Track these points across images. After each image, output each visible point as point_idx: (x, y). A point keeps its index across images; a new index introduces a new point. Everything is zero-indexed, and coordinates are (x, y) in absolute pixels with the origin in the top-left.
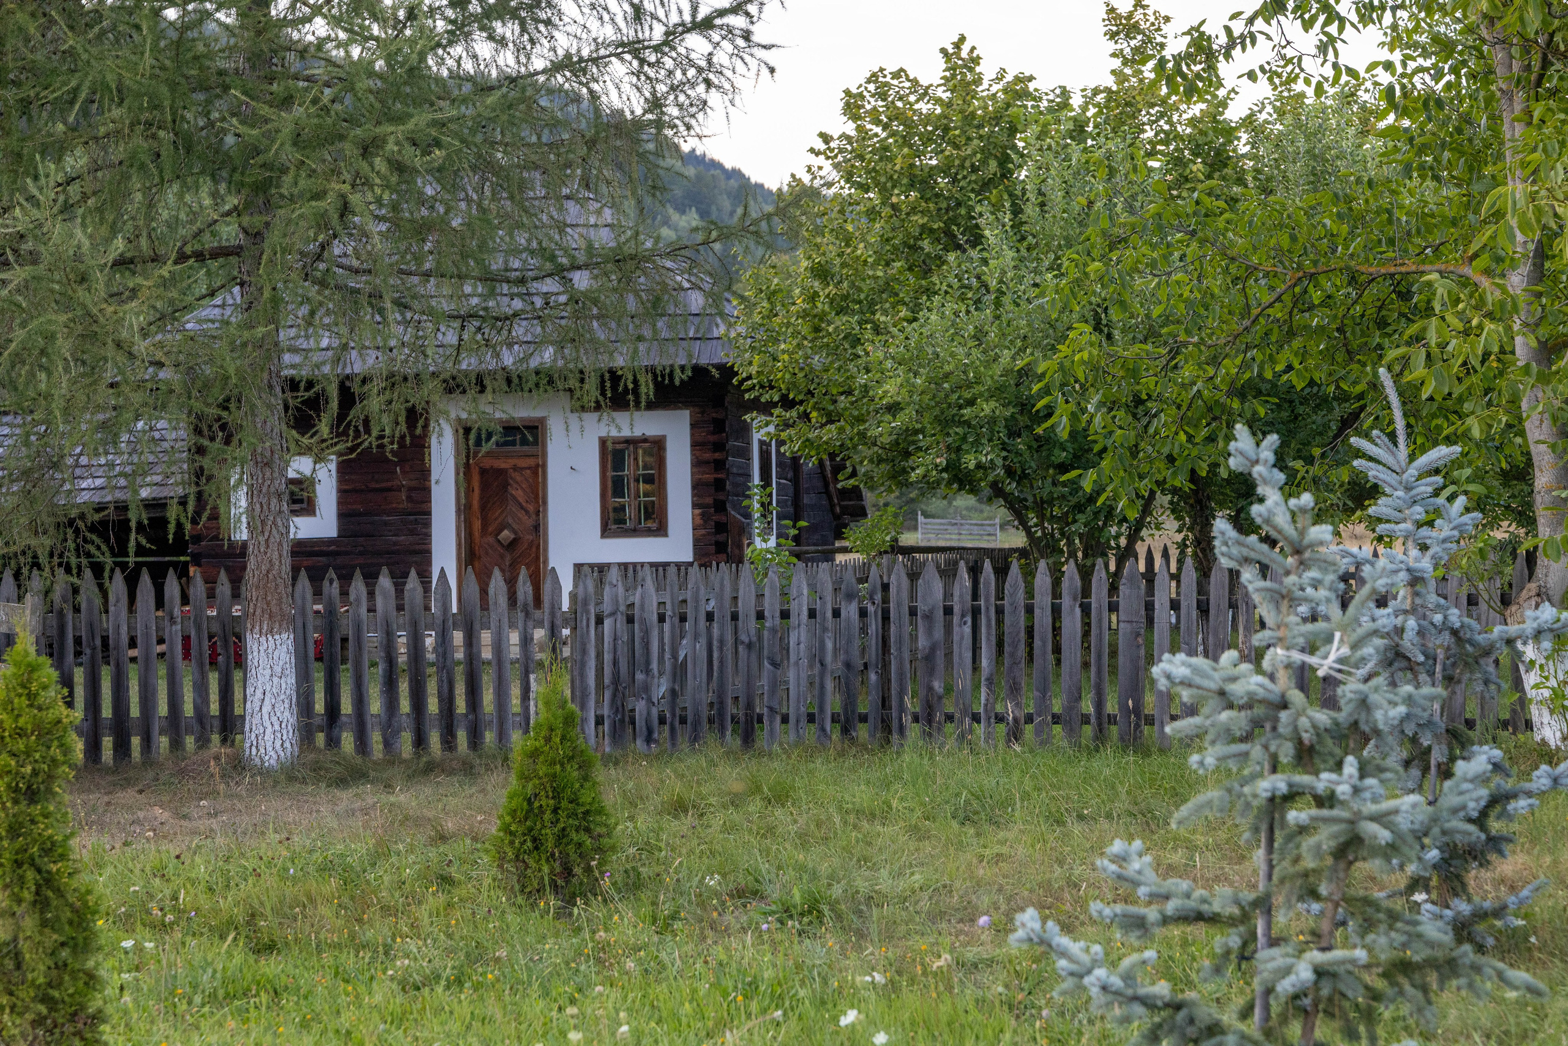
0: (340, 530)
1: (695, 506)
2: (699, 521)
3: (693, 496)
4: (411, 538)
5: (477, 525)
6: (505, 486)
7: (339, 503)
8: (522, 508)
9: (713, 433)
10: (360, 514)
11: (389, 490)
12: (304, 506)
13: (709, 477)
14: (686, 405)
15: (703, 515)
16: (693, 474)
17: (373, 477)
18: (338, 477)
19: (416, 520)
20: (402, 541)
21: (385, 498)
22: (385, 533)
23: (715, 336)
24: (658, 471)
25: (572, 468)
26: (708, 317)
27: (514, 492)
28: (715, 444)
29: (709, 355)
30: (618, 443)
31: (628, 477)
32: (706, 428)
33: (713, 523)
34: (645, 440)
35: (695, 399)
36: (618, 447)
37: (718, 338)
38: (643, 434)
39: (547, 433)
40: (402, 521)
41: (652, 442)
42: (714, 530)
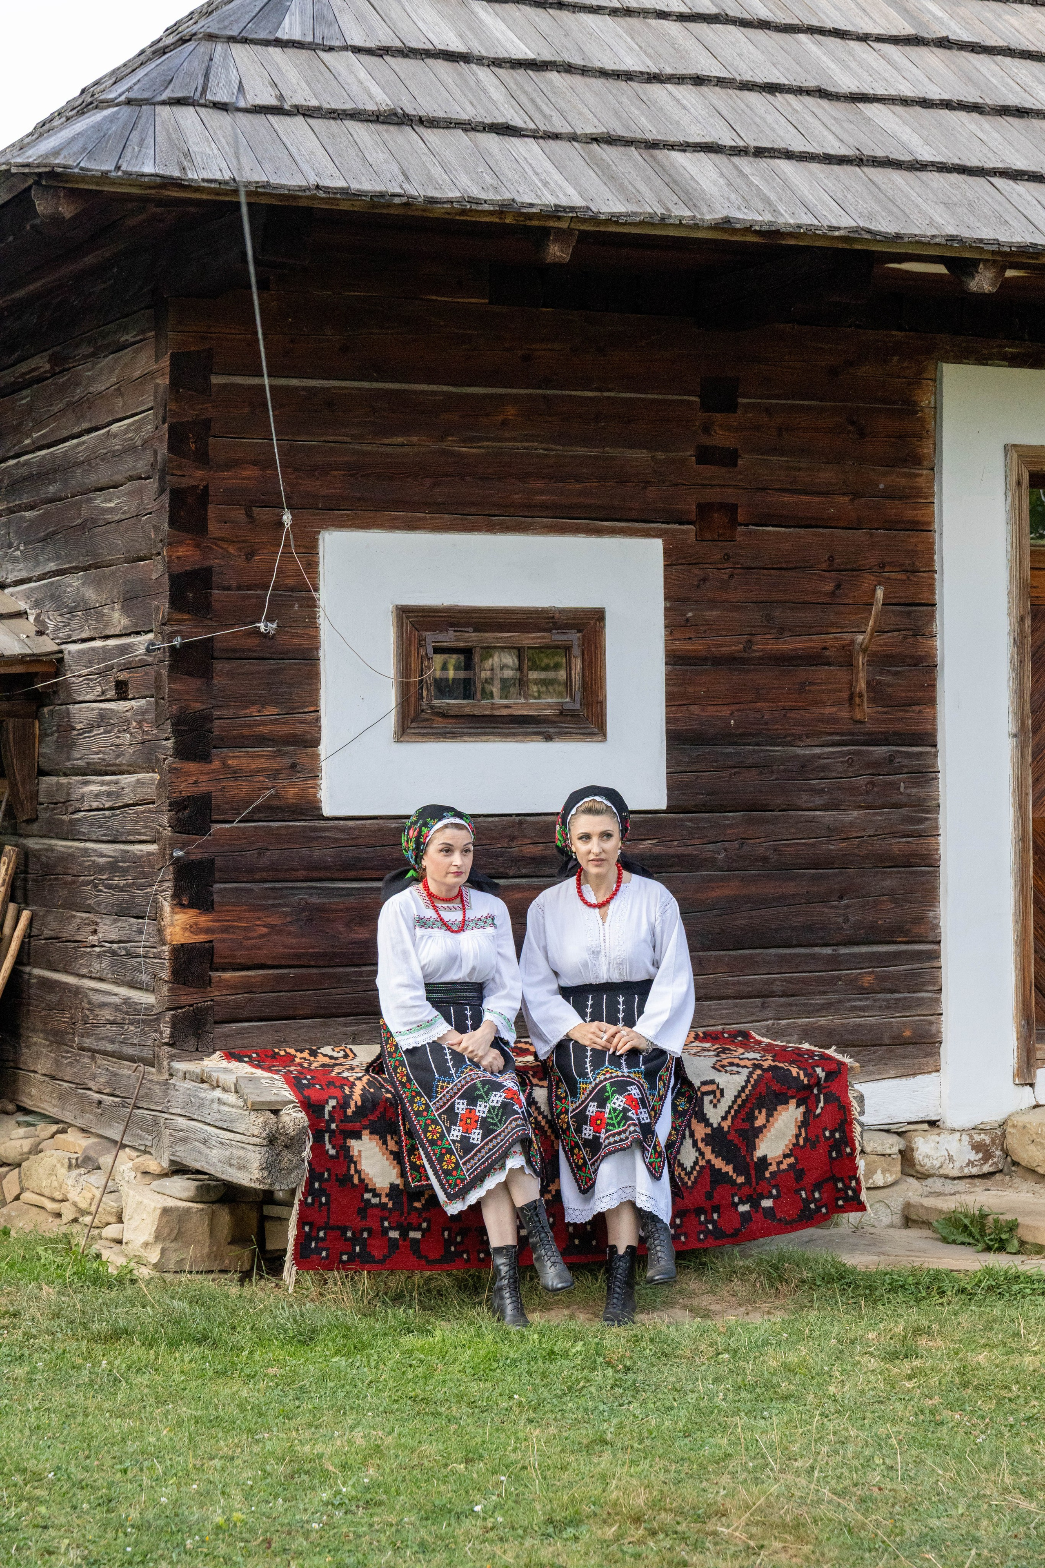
0: (672, 788)
4: (879, 817)
7: (671, 698)
10: (728, 737)
11: (815, 659)
12: (572, 703)
17: (768, 617)
18: (669, 612)
19: (891, 759)
20: (852, 824)
21: (802, 685)
22: (804, 799)
40: (852, 763)
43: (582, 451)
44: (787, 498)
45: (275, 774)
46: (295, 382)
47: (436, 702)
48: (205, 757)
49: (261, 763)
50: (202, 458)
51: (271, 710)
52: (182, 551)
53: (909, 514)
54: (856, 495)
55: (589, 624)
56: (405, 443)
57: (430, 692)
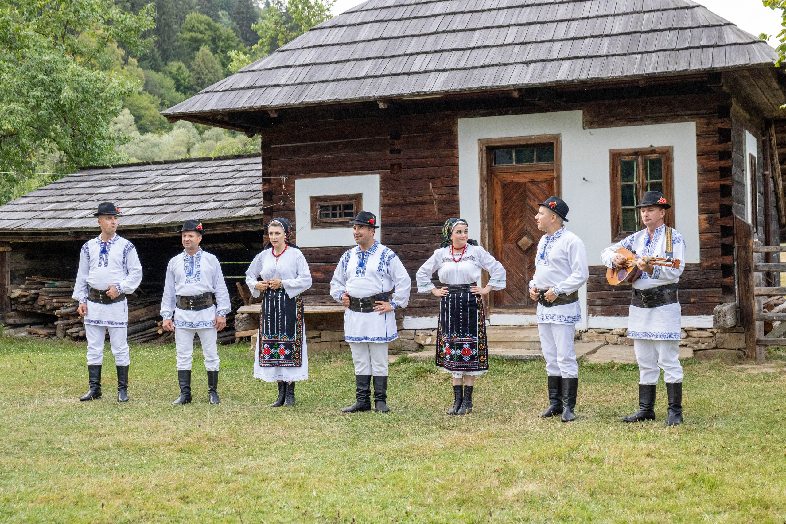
0: (383, 238)
1: (701, 211)
2: (705, 225)
3: (700, 202)
5: (500, 233)
6: (524, 198)
9: (720, 142)
10: (400, 225)
11: (424, 203)
13: (715, 184)
14: (692, 117)
15: (709, 220)
16: (699, 182)
17: (410, 193)
18: (381, 193)
21: (420, 210)
22: (421, 240)
23: (727, 43)
24: (665, 181)
25: (584, 179)
26: (718, 28)
27: (531, 203)
28: (720, 152)
29: (723, 60)
30: (627, 155)
31: (636, 186)
32: (712, 137)
33: (719, 227)
34: (653, 151)
35: (701, 112)
36: (627, 158)
37: (731, 44)
38: (651, 146)
39: (561, 148)
40: (435, 230)
41: (659, 153)
42: (720, 234)
43: (361, 154)
44: (415, 160)
47: (320, 219)
50: (270, 165)
52: (266, 187)
53: (452, 161)
54: (434, 158)
55: (358, 198)
56: (316, 157)
57: (318, 217)
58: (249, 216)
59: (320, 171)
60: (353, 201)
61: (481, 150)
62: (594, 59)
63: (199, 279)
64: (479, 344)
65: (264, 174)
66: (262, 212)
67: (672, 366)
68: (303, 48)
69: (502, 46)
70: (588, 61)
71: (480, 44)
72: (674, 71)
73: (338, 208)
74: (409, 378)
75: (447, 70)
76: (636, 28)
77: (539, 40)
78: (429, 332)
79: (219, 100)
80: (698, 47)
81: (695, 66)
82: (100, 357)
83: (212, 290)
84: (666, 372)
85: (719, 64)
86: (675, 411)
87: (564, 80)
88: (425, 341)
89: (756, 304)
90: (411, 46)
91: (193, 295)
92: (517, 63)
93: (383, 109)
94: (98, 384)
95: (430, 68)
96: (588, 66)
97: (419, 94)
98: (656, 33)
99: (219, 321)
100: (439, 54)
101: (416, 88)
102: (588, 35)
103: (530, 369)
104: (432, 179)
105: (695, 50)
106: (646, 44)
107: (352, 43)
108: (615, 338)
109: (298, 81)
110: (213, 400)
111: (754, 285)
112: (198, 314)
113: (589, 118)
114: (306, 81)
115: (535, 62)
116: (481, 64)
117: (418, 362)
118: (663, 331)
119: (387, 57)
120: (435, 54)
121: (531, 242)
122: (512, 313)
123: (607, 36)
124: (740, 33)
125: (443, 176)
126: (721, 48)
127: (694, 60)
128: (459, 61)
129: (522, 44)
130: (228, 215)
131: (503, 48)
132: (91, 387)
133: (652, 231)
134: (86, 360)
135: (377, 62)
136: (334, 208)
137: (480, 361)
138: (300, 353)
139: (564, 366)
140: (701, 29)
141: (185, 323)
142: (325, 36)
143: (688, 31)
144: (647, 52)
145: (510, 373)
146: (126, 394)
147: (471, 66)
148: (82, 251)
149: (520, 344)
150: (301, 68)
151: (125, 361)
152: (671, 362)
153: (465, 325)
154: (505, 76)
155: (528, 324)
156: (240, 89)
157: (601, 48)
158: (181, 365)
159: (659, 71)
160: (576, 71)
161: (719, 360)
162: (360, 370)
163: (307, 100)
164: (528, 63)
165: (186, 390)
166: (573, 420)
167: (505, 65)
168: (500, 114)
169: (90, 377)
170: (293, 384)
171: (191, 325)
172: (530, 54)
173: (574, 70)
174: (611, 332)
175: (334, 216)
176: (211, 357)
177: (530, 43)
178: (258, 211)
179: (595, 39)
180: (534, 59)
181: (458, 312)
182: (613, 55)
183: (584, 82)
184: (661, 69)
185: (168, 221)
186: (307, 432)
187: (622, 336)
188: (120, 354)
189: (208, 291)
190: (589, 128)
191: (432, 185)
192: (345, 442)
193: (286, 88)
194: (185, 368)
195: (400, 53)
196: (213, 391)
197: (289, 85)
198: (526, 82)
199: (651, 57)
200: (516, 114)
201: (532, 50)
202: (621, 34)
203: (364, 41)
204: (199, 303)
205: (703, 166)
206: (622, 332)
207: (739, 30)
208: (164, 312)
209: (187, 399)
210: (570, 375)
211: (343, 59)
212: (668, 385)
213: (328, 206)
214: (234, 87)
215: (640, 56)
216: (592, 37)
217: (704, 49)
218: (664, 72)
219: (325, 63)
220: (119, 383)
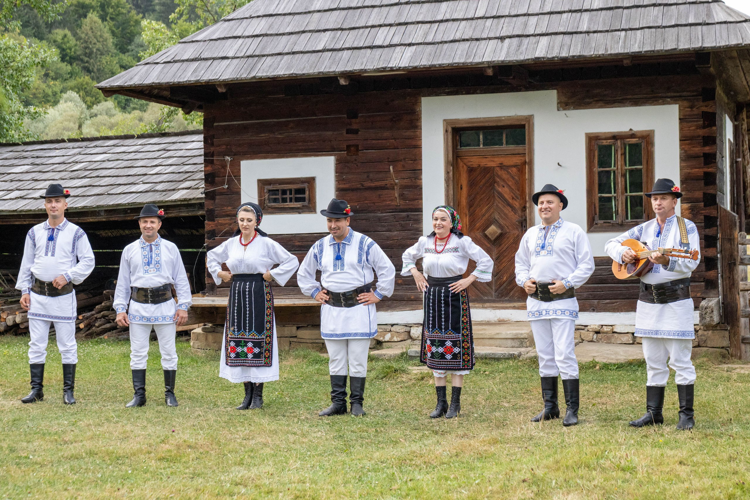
4: (404, 233)
6: (492, 183)
8: (509, 204)
9: (704, 127)
11: (383, 188)
12: (306, 203)
13: (699, 171)
14: (674, 99)
15: (692, 209)
17: (368, 177)
18: (336, 177)
19: (408, 216)
20: (395, 236)
21: (380, 195)
22: (379, 228)
23: (716, 21)
24: (645, 166)
25: (559, 164)
26: (706, 5)
27: (500, 190)
28: (704, 137)
29: (714, 39)
30: (606, 139)
31: (614, 172)
32: (694, 121)
33: (702, 217)
34: (633, 135)
35: (685, 94)
36: (605, 143)
37: (721, 23)
38: (631, 130)
39: (533, 131)
40: (395, 218)
41: (639, 138)
42: (703, 224)
43: (314, 133)
44: (374, 142)
45: (230, 224)
46: (235, 123)
47: (269, 204)
48: (213, 220)
49: (228, 222)
50: (212, 144)
51: (229, 208)
52: (208, 168)
53: (414, 143)
54: (395, 139)
55: (311, 181)
56: (264, 136)
57: (267, 201)
58: (185, 200)
59: (268, 152)
60: (306, 185)
61: (447, 131)
62: (575, 35)
63: (158, 270)
64: (463, 342)
65: (206, 155)
66: (203, 196)
67: (685, 366)
68: (251, 17)
69: (472, 19)
70: (567, 38)
71: (448, 17)
72: (662, 50)
73: (288, 192)
74: (377, 378)
75: (414, 44)
76: (618, 3)
77: (512, 14)
78: (389, 327)
79: (161, 72)
80: (686, 25)
81: (684, 45)
82: (43, 354)
83: (172, 281)
84: (678, 373)
85: (709, 43)
86: (688, 415)
87: (543, 58)
88: (384, 338)
89: (742, 300)
90: (372, 17)
91: (152, 286)
92: (490, 39)
93: (343, 86)
94: (41, 385)
95: (395, 41)
96: (569, 43)
97: (384, 69)
98: (640, 9)
99: (181, 315)
100: (404, 27)
101: (381, 63)
102: (566, 9)
103: (507, 368)
104: (394, 162)
105: (683, 28)
106: (629, 20)
107: (305, 13)
108: (591, 335)
109: (248, 54)
110: (171, 403)
111: (739, 280)
112: (157, 308)
113: (564, 99)
114: (257, 53)
115: (510, 37)
116: (451, 38)
117: (382, 360)
118: (677, 328)
119: (345, 29)
120: (399, 27)
121: (499, 231)
122: (479, 308)
123: (586, 11)
124: (729, 10)
125: (404, 159)
126: (710, 26)
127: (682, 39)
128: (426, 34)
129: (494, 17)
130: (162, 199)
131: (474, 22)
132: (33, 388)
133: (663, 221)
134: (27, 358)
135: (335, 35)
136: (284, 192)
137: (463, 360)
138: (270, 351)
139: (564, 365)
140: (688, 5)
141: (142, 318)
142: (275, 5)
143: (674, 7)
144: (631, 29)
145: (487, 373)
146: (72, 395)
147: (440, 41)
148: (28, 237)
149: (491, 341)
150: (251, 40)
151: (72, 359)
152: (683, 362)
153: (447, 321)
154: (478, 51)
155: (496, 319)
156: (183, 61)
157: (581, 23)
158: (136, 364)
159: (645, 49)
160: (556, 48)
161: (705, 359)
162: (337, 370)
163: (260, 74)
164: (502, 39)
165: (141, 391)
166: (576, 424)
167: (477, 40)
168: (468, 93)
169: (32, 377)
170: (261, 385)
171: (148, 319)
172: (504, 29)
173: (553, 47)
174: (586, 328)
175: (284, 200)
176: (169, 355)
177: (503, 17)
178: (199, 194)
179: (574, 14)
180: (510, 34)
181: (440, 307)
182: (595, 32)
183: (564, 60)
184: (647, 48)
185: (94, 204)
186: (292, 438)
187: (597, 332)
188: (67, 351)
189: (168, 282)
190: (564, 109)
191: (393, 169)
192: (336, 448)
193: (236, 61)
194: (141, 367)
195: (361, 25)
196: (170, 392)
197: (238, 58)
198: (502, 58)
199: (635, 34)
200: (485, 93)
201: (506, 24)
202: (602, 9)
203: (319, 11)
204: (158, 296)
205: (686, 151)
206: (598, 329)
207: (728, 8)
208: (118, 305)
209: (142, 402)
210: (571, 376)
211: (297, 30)
212: (679, 387)
213: (278, 190)
214: (176, 59)
215: (623, 33)
216: (570, 11)
217: (693, 27)
218: (651, 51)
219: (277, 35)
220: (65, 383)
